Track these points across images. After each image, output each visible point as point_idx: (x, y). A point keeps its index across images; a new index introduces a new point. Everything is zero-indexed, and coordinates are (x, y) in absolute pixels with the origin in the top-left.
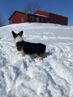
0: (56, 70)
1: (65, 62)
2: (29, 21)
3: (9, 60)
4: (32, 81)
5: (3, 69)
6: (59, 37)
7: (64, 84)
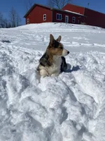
1: (96, 76)
2: (55, 20)
4: (43, 95)
5: (6, 78)
6: (95, 44)
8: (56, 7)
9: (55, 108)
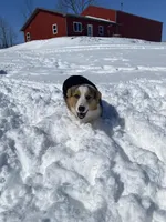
0: (133, 136)
1: (153, 118)
2: (71, 33)
3: (26, 118)
5: (12, 134)
6: (140, 68)
7: (151, 163)
8: (70, 12)
9: (104, 177)
